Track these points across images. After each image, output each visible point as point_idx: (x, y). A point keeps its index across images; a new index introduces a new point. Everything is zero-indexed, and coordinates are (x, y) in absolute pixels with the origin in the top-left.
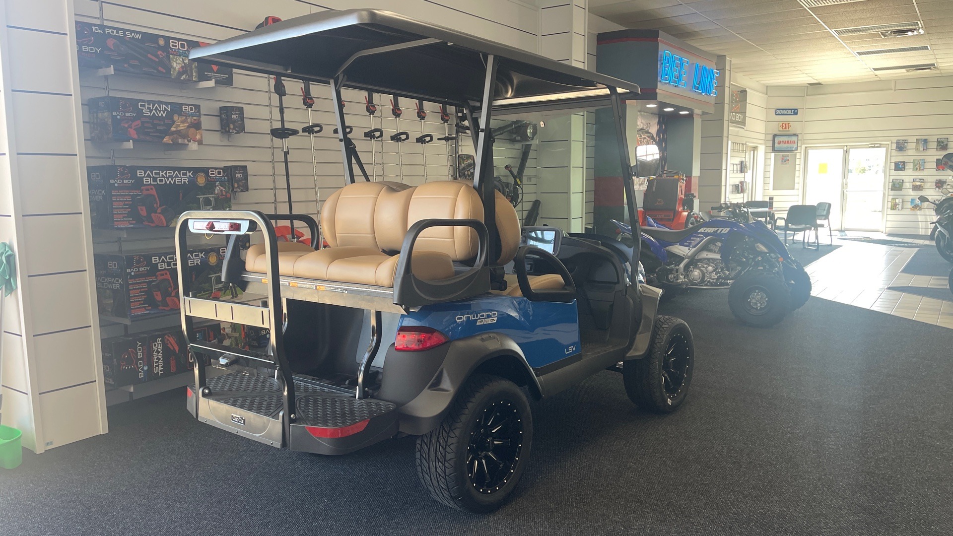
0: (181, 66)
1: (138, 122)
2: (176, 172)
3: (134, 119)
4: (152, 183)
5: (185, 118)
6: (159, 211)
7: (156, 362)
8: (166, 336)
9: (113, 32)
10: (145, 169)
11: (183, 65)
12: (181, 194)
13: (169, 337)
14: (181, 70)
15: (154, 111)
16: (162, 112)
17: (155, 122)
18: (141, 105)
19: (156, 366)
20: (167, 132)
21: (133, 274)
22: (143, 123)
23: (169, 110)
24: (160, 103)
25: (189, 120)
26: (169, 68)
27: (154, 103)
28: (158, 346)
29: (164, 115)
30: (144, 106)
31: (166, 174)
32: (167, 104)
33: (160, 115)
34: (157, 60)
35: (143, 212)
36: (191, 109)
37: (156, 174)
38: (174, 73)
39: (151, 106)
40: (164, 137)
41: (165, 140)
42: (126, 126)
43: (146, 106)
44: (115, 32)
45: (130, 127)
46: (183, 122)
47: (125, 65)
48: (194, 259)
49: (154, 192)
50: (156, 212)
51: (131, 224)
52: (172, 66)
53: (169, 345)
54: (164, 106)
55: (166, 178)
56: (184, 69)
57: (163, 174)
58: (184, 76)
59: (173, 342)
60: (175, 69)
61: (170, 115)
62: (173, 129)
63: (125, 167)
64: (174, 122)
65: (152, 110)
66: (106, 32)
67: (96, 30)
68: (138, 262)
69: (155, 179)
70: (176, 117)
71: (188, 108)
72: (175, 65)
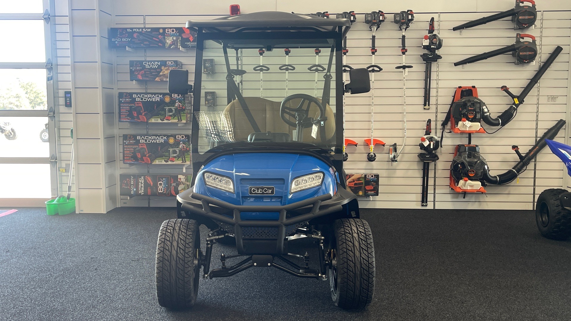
0: (171, 41)
1: (143, 72)
2: (153, 95)
3: (141, 70)
4: (140, 100)
5: (168, 68)
6: (143, 114)
7: (140, 188)
8: (146, 176)
9: (137, 30)
10: (137, 94)
11: (173, 40)
12: (155, 106)
13: (148, 177)
14: (171, 43)
15: (151, 66)
16: (155, 66)
17: (152, 71)
18: (145, 63)
19: (140, 190)
20: (158, 75)
21: (127, 143)
22: (145, 72)
23: (159, 64)
24: (154, 61)
25: (170, 69)
26: (164, 43)
27: (151, 62)
28: (142, 180)
29: (156, 67)
30: (146, 63)
31: (148, 96)
32: (158, 61)
33: (154, 67)
34: (158, 40)
35: (135, 114)
36: (172, 63)
37: (142, 96)
38: (167, 45)
39: (150, 63)
40: (156, 78)
41: (156, 79)
42: (137, 73)
43: (147, 63)
44: (138, 30)
45: (139, 74)
46: (166, 70)
47: (142, 45)
48: (160, 140)
49: (141, 105)
50: (141, 115)
51: (128, 120)
52: (166, 42)
53: (148, 181)
54: (156, 62)
55: (148, 98)
56: (173, 43)
57: (146, 96)
58: (173, 46)
59: (150, 180)
60: (168, 43)
61: (160, 67)
62: (161, 74)
63: (127, 93)
64: (161, 70)
65: (150, 65)
66: (134, 30)
67: (129, 30)
68: (130, 138)
69: (142, 99)
70: (163, 68)
71: (170, 63)
72: (168, 41)
